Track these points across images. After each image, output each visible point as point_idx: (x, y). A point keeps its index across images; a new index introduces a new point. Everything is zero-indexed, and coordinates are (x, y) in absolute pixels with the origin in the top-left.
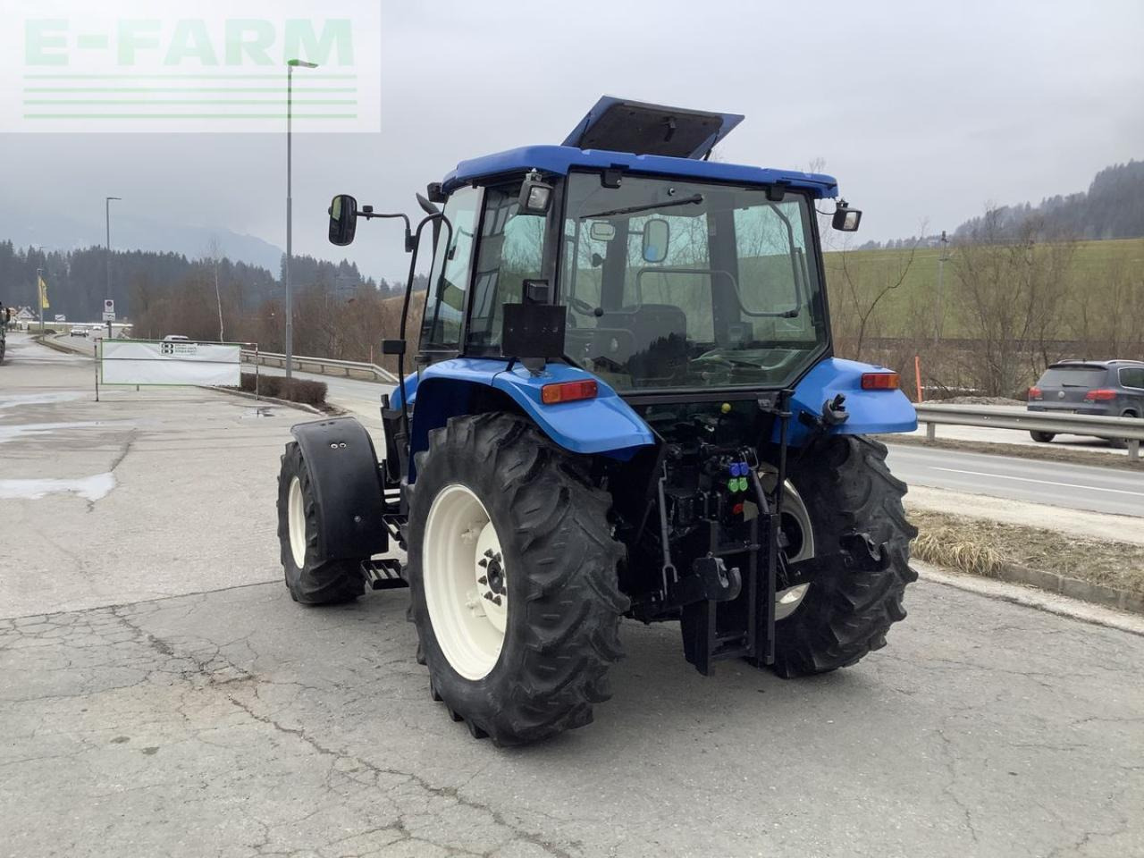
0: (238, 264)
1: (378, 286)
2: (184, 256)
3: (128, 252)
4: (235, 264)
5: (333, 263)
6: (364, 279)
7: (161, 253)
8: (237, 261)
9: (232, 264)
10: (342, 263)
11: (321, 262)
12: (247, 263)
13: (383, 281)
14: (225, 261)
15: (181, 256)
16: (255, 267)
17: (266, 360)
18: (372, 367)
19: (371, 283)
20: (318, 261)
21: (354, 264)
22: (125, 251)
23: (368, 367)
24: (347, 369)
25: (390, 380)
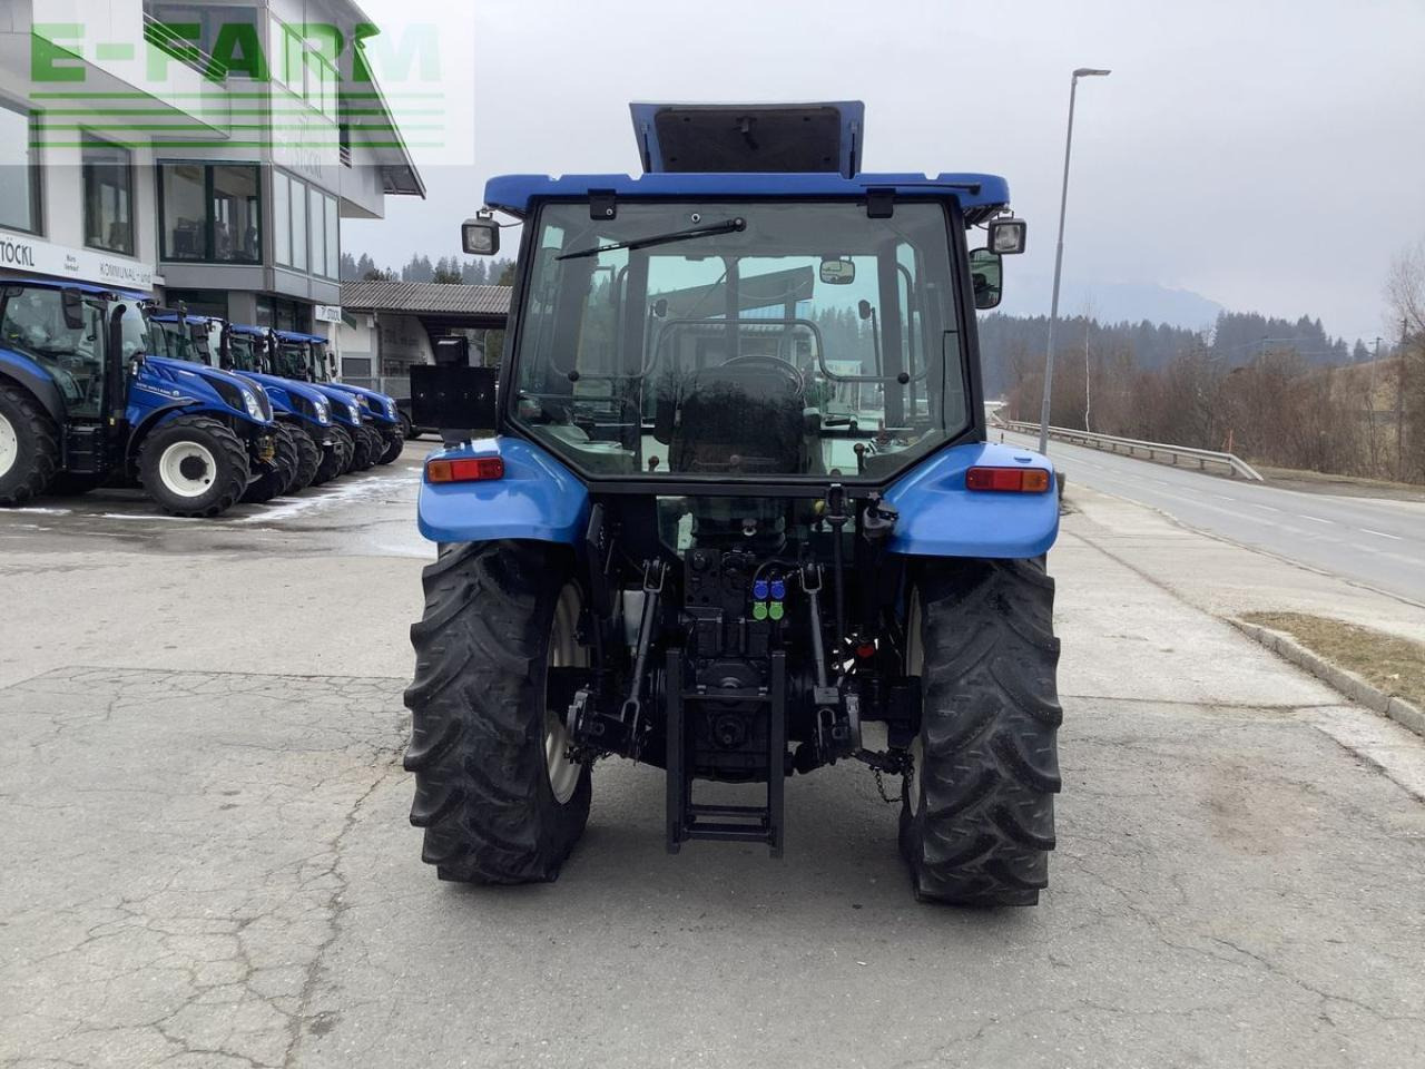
0: (1161, 327)
1: (1350, 350)
2: (1094, 320)
3: (1031, 318)
4: (1157, 327)
5: (1288, 321)
6: (1330, 340)
7: (1068, 318)
8: (1160, 323)
9: (1154, 328)
10: (1301, 320)
11: (1272, 319)
12: (1174, 326)
13: (1359, 343)
14: (1145, 323)
15: (1091, 321)
16: (1182, 329)
17: (1135, 451)
18: (1229, 459)
19: (1341, 345)
20: (1268, 319)
21: (1318, 321)
22: (1027, 317)
23: (1224, 458)
24: (1202, 460)
25: (1249, 477)
